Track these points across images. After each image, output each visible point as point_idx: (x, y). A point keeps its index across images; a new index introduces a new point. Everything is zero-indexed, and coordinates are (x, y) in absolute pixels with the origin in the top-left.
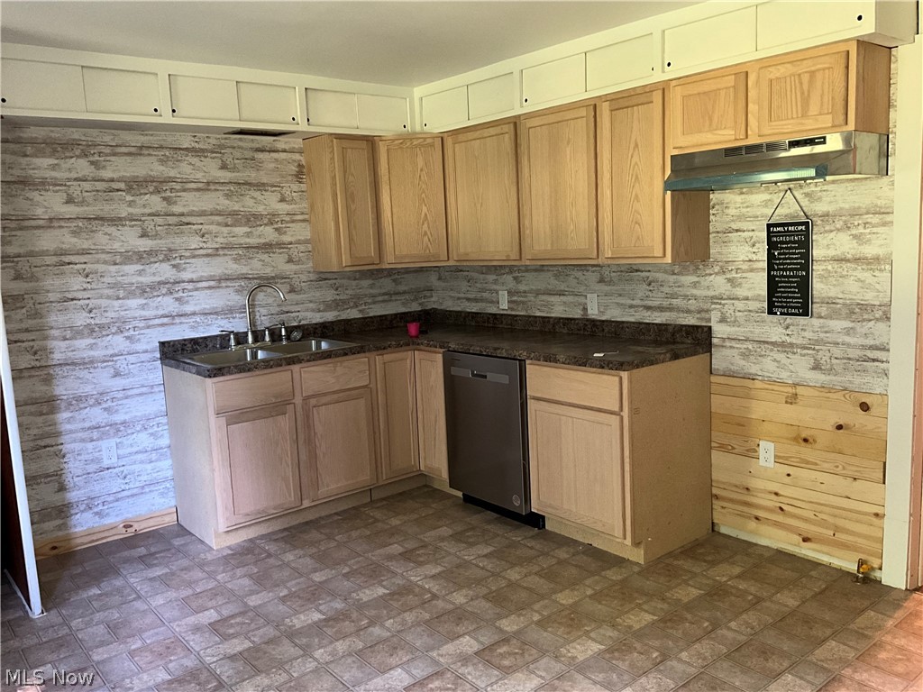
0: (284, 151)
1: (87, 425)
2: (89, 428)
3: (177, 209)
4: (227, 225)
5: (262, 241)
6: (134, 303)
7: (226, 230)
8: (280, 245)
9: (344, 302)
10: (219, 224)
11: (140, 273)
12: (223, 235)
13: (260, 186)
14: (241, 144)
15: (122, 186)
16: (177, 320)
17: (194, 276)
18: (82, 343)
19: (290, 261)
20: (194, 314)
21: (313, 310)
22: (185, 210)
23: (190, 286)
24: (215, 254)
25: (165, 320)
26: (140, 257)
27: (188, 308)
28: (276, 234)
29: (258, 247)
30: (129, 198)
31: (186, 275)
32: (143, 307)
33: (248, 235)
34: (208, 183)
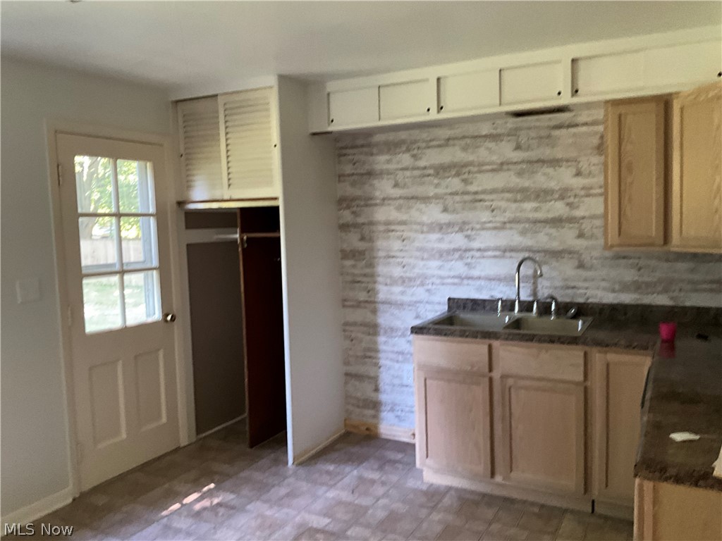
0: (586, 124)
1: (396, 349)
2: (397, 352)
3: (472, 188)
4: (515, 201)
5: (550, 215)
6: (434, 264)
7: (514, 206)
8: (571, 220)
9: (648, 285)
10: (508, 200)
11: (440, 240)
12: (512, 210)
13: (555, 163)
14: (538, 124)
15: (431, 171)
16: (465, 282)
17: (482, 246)
18: (397, 289)
19: (581, 235)
20: (479, 278)
21: (604, 289)
22: (480, 189)
23: (478, 254)
24: (502, 226)
25: (456, 281)
26: (441, 227)
27: (475, 273)
28: (568, 209)
29: (546, 222)
30: (436, 181)
31: (476, 245)
32: (440, 268)
33: (536, 210)
34: (502, 164)
